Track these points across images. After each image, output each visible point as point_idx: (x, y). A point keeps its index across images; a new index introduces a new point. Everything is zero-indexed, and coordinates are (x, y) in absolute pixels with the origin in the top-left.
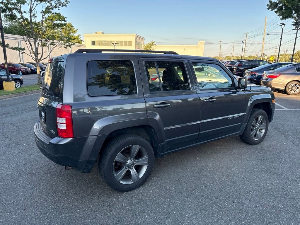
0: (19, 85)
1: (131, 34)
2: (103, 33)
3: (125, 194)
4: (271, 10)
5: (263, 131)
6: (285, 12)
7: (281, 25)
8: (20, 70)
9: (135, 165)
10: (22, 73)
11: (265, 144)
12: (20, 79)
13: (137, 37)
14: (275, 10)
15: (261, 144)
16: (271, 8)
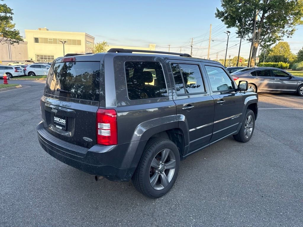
1: (81, 33)
2: (48, 30)
3: (157, 200)
4: (219, 18)
5: (251, 129)
6: (231, 21)
7: (227, 32)
9: (165, 169)
11: (253, 141)
13: (87, 36)
14: (222, 19)
15: (250, 141)
16: (219, 17)
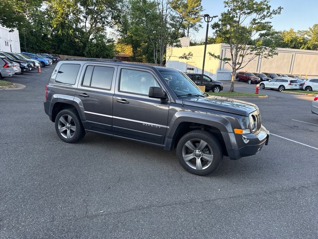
0: (218, 91)
8: (250, 79)
10: (251, 82)
12: (220, 86)
